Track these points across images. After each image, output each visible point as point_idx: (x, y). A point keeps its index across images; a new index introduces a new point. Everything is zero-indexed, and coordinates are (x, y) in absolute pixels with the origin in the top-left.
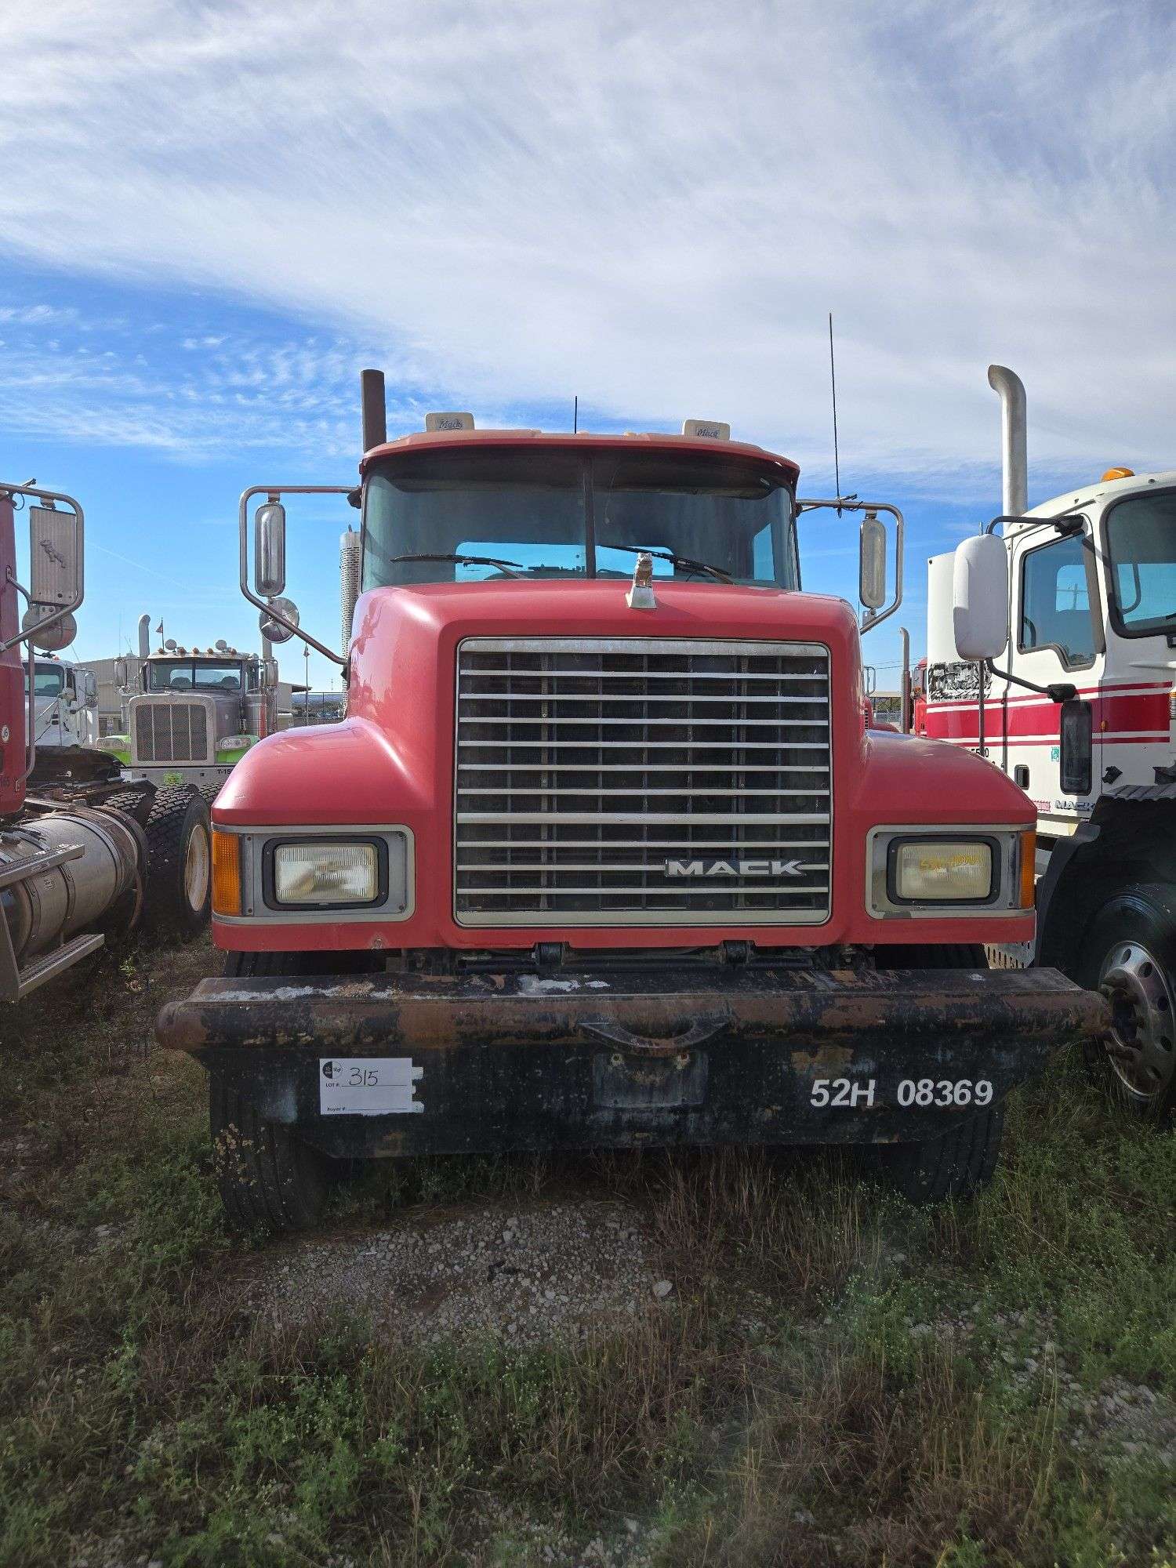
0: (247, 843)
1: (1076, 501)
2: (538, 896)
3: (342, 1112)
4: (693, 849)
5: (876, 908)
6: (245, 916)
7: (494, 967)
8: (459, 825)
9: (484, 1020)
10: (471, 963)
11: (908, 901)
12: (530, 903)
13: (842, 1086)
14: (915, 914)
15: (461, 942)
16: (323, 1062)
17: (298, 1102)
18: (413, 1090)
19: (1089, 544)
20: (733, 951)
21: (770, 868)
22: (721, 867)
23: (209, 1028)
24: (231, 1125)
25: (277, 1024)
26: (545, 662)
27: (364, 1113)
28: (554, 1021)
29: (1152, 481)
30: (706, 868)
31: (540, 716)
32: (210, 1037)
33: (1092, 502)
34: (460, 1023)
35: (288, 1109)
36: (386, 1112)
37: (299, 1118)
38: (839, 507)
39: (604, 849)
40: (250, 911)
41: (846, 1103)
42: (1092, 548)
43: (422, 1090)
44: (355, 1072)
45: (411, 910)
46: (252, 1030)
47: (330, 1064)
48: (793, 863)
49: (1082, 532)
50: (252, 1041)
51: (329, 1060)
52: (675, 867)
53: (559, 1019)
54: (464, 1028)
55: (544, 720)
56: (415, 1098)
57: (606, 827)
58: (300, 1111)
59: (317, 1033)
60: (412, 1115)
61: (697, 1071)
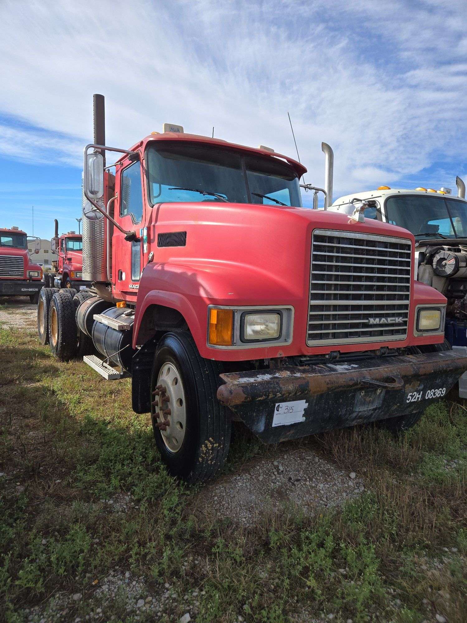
0: (236, 314)
1: (372, 195)
2: (329, 333)
3: (279, 425)
4: (375, 314)
5: (416, 334)
6: (233, 346)
7: (312, 362)
8: (311, 306)
9: (334, 382)
10: (305, 361)
11: (421, 331)
12: (326, 336)
13: (415, 394)
14: (424, 335)
15: (308, 353)
16: (277, 405)
17: (265, 423)
18: (303, 412)
19: (379, 211)
20: (382, 351)
21: (395, 320)
22: (383, 320)
23: (246, 394)
24: (210, 439)
25: (270, 390)
26: (335, 241)
27: (286, 424)
28: (354, 381)
29: (399, 192)
30: (380, 320)
31: (332, 262)
32: (246, 398)
33: (380, 196)
34: (328, 384)
35: (261, 427)
36: (293, 423)
37: (264, 430)
38: (305, 188)
39: (351, 314)
40: (235, 343)
41: (414, 400)
42: (380, 212)
43: (307, 413)
44: (287, 407)
45: (290, 341)
46: (261, 394)
47: (279, 406)
48: (401, 318)
49: (375, 207)
50: (260, 398)
51: (278, 404)
52: (372, 321)
53: (355, 379)
54: (329, 386)
55: (334, 264)
56: (304, 416)
57: (353, 306)
58: (265, 427)
59: (283, 393)
60: (301, 423)
61: (382, 394)
